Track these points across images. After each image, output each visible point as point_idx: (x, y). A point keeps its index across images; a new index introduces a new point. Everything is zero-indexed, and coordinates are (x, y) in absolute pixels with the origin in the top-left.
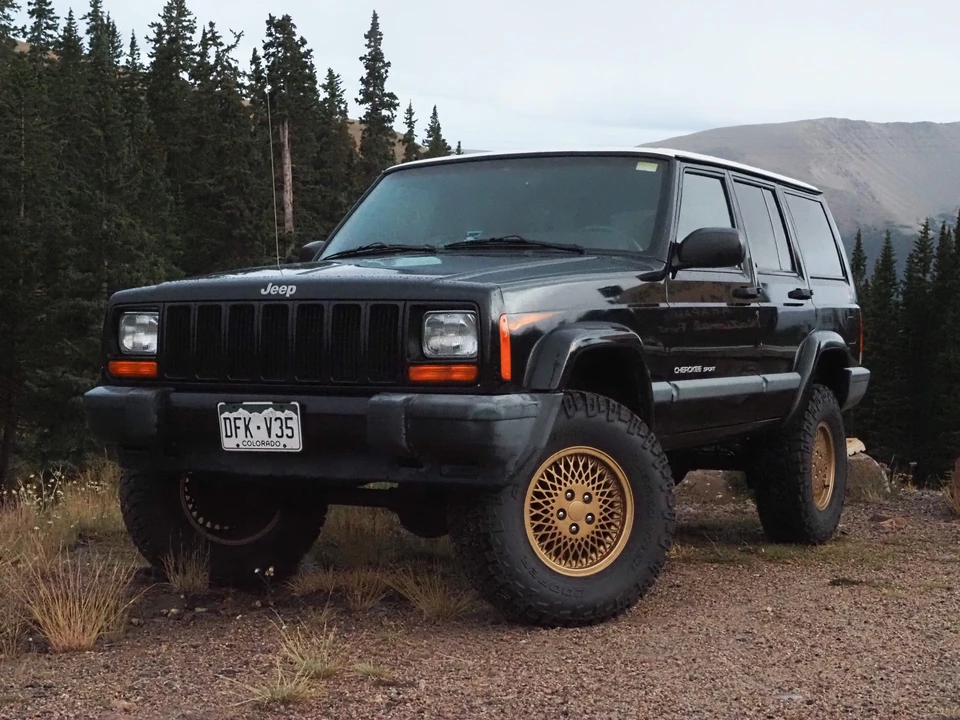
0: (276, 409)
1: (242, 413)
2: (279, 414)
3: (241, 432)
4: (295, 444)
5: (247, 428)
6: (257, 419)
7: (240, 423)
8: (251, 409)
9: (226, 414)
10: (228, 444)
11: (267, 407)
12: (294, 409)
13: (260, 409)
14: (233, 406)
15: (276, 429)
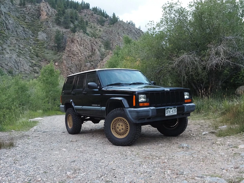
0: (174, 108)
1: (169, 109)
2: (174, 109)
3: (169, 113)
4: (176, 113)
5: (170, 112)
6: (171, 110)
7: (169, 111)
8: (170, 109)
9: (167, 110)
10: (166, 115)
11: (172, 108)
12: (176, 108)
13: (171, 108)
14: (168, 109)
15: (174, 112)
